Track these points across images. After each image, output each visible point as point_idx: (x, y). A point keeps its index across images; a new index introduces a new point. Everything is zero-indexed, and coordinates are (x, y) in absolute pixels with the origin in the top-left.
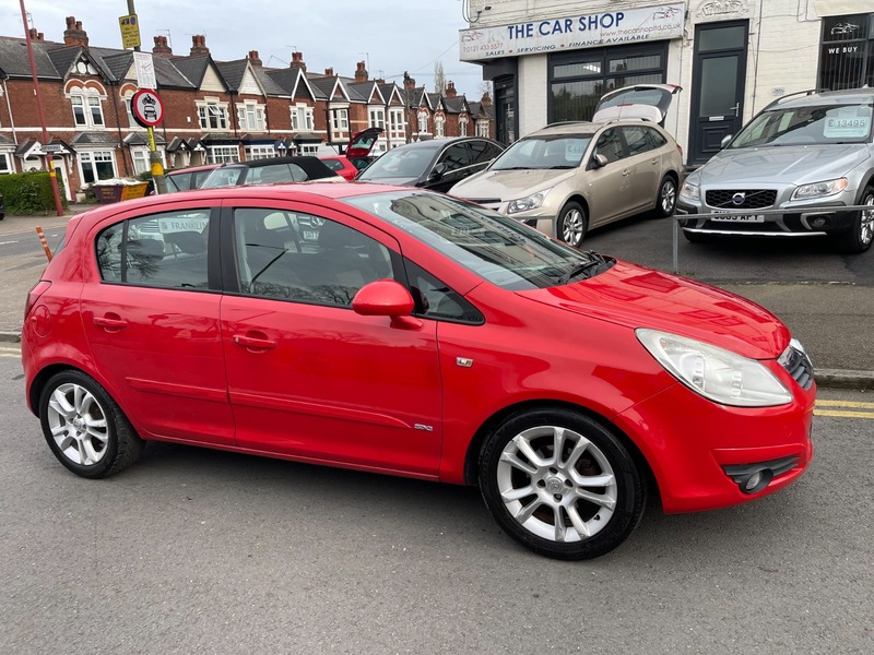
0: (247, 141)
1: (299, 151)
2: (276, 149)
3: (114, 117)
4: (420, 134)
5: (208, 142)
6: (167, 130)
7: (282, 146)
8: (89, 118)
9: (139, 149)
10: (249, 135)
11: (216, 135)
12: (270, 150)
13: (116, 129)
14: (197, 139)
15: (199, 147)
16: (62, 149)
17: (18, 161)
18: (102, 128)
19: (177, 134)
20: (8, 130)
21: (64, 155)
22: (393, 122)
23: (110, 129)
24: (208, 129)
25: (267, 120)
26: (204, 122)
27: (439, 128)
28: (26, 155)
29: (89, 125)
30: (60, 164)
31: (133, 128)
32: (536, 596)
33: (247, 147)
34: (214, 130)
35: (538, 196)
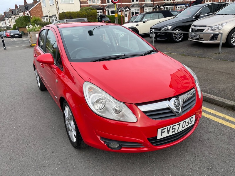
0: (176, 4)
5: (165, 5)
6: (154, 2)
7: (187, 6)
9: (146, 8)
10: (177, 2)
11: (167, 3)
13: (141, 3)
14: (162, 4)
15: (162, 7)
16: (127, 9)
18: (138, 2)
19: (156, 3)
21: (128, 10)
23: (140, 3)
24: (166, 1)
28: (119, 11)
29: (135, 2)
30: (127, 13)
31: (146, 2)
32: (53, 152)
33: (176, 6)
34: (168, 1)
35: (221, 25)
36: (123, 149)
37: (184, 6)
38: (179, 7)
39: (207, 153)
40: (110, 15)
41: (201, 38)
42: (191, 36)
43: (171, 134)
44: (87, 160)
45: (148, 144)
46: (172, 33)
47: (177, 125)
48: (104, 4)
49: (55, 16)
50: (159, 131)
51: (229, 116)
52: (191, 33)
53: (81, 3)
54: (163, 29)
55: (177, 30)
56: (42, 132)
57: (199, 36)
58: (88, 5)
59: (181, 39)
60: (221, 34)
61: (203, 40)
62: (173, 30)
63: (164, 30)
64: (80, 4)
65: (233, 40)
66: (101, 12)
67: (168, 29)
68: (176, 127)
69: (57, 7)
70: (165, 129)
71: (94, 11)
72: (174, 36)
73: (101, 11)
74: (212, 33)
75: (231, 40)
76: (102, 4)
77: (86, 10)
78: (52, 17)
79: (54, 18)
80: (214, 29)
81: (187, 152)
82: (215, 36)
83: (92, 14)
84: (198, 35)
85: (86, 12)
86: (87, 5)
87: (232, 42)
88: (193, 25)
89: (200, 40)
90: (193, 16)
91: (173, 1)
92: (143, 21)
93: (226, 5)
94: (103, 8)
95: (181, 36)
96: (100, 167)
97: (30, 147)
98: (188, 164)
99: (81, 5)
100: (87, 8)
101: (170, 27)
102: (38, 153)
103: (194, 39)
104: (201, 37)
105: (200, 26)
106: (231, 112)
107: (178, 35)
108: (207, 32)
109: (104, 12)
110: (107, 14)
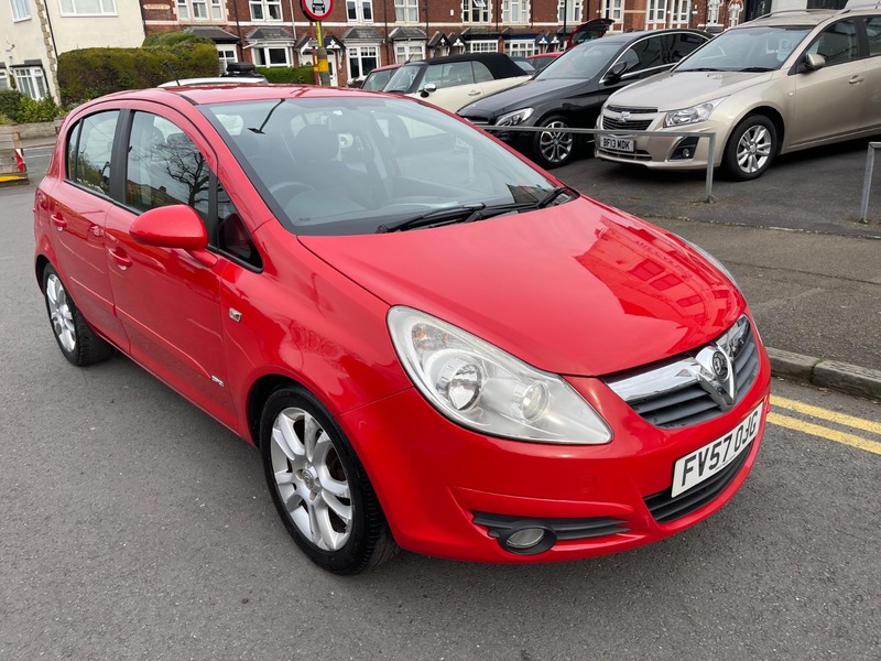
0: (506, 35)
1: (562, 46)
2: (537, 44)
3: (383, 11)
4: (709, 25)
5: (468, 36)
6: (431, 24)
7: (543, 41)
8: (359, 13)
9: (401, 44)
10: (510, 29)
11: (477, 29)
12: (530, 46)
13: (383, 24)
14: (457, 33)
15: (458, 43)
16: (333, 45)
17: (296, 54)
18: (370, 23)
19: (438, 29)
20: (289, 24)
21: (336, 50)
22: (676, 11)
23: (378, 25)
24: (471, 23)
25: (531, 12)
26: (466, 15)
27: (734, 17)
28: (302, 50)
29: (360, 21)
30: (331, 59)
31: (398, 23)
32: (245, 601)
33: (506, 42)
34: (476, 24)
35: (705, 106)
36: (556, 549)
37: (532, 41)
38: (515, 46)
39: (797, 533)
40: (268, 64)
41: (641, 153)
42: (606, 142)
43: (708, 473)
44: (400, 613)
45: (647, 517)
46: (537, 135)
47: (725, 440)
48: (241, 24)
49: (38, 64)
50: (680, 465)
51: (809, 403)
52: (606, 134)
53: (145, 15)
54: (502, 119)
55: (553, 124)
56: (159, 529)
57: (635, 142)
58: (176, 23)
59: (564, 156)
60: (711, 136)
61: (649, 159)
62: (537, 124)
63: (506, 123)
64: (144, 19)
65: (743, 156)
66: (229, 54)
67: (520, 119)
68: (721, 450)
69: (44, 31)
70: (694, 457)
71: (206, 47)
72: (542, 143)
73: (232, 48)
74: (679, 134)
75: (738, 155)
76: (234, 24)
77: (171, 45)
78: (25, 69)
79: (34, 72)
80: (683, 120)
81: (734, 535)
82: (688, 145)
83: (198, 59)
84: (632, 142)
85: (173, 51)
86: (171, 23)
87: (741, 162)
88: (610, 108)
89: (639, 158)
90: (598, 77)
91: (495, 24)
92: (420, 88)
93: (704, 40)
94: (238, 39)
95: (566, 146)
96: (461, 629)
97: (132, 593)
98: (757, 575)
99: (148, 22)
100: (175, 34)
101: (528, 113)
102: (182, 616)
103: (616, 155)
104: (640, 147)
105: (634, 111)
106: (807, 391)
107: (556, 142)
108: (660, 129)
109: (243, 54)
110: (255, 62)
